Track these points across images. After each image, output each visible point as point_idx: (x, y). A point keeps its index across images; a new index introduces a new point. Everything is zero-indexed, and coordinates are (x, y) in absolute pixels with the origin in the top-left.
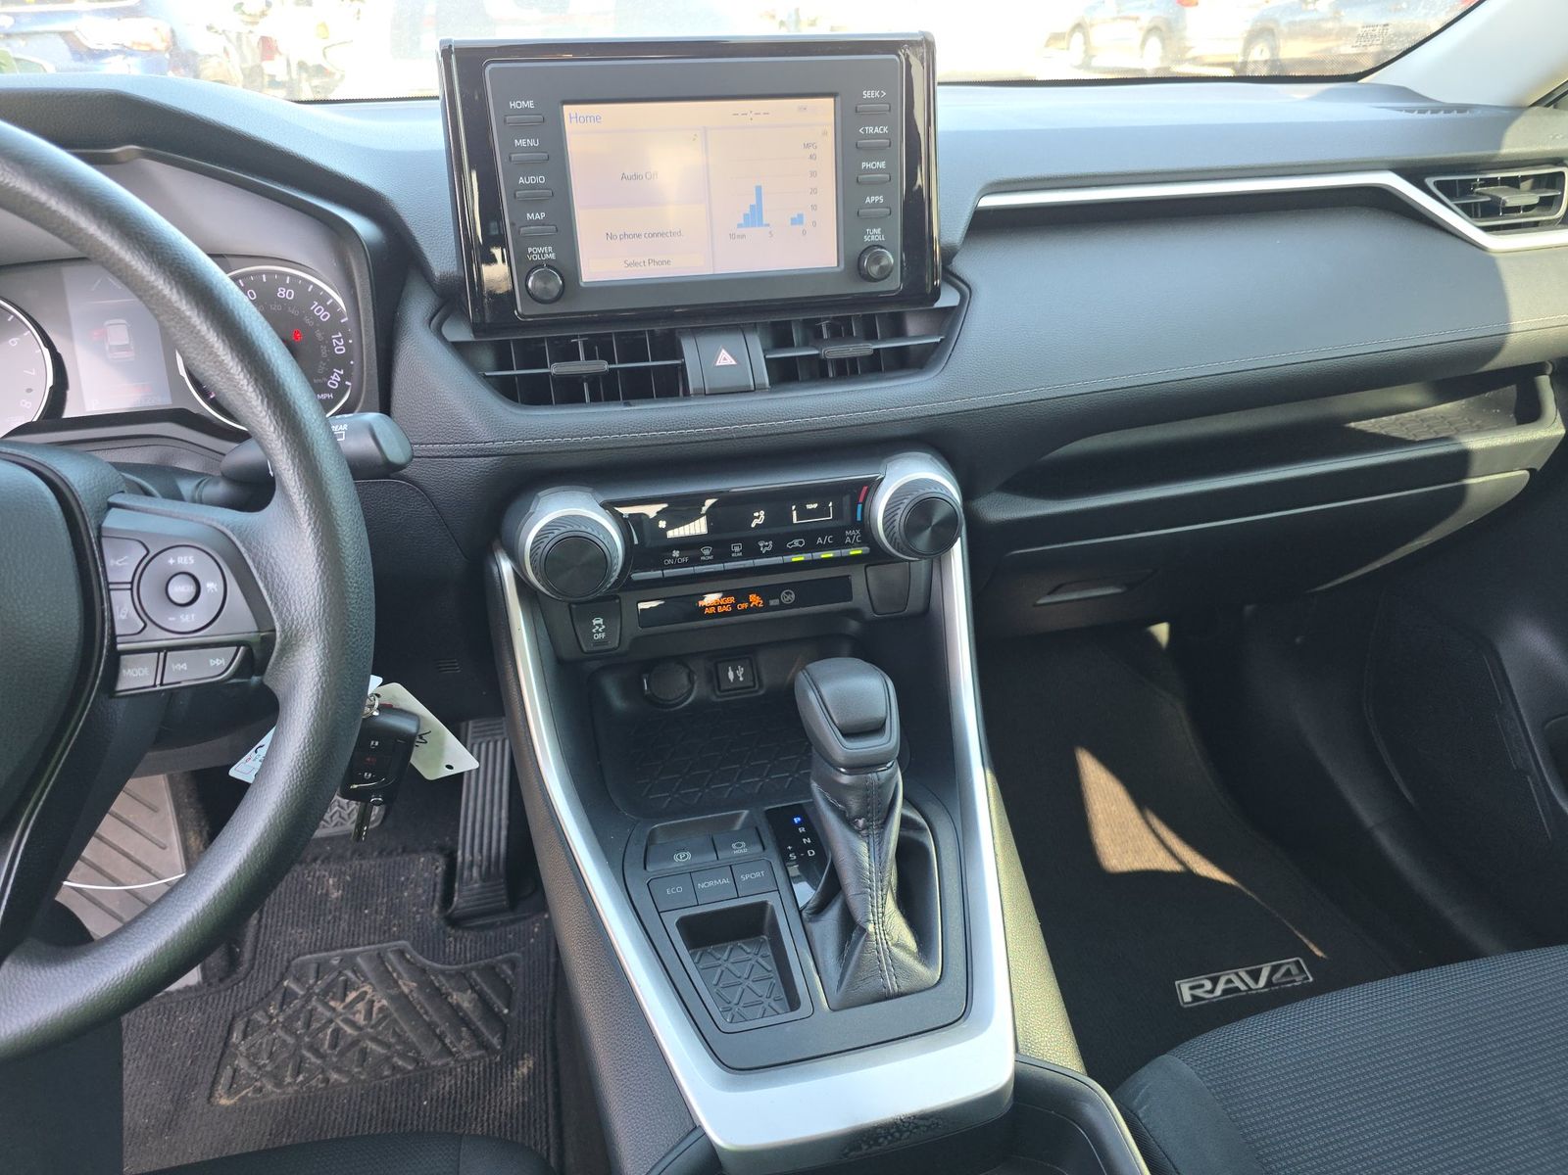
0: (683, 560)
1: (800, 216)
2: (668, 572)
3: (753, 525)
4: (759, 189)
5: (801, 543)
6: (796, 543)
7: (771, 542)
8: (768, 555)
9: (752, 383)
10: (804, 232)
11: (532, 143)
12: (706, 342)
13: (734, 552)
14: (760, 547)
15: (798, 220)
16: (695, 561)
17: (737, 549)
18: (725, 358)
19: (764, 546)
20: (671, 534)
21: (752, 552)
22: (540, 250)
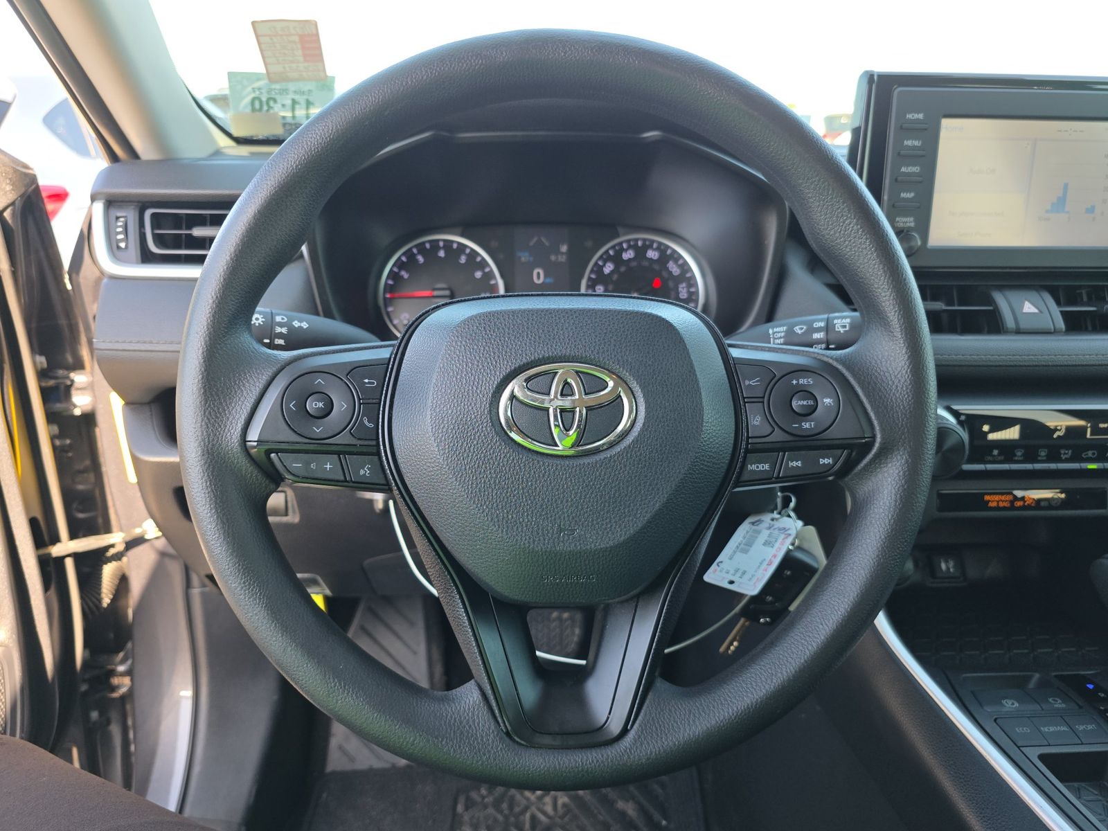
0: (1000, 458)
1: (1093, 208)
2: (990, 467)
3: (1055, 436)
4: (1066, 187)
5: (1094, 454)
6: (1090, 453)
7: (1070, 451)
8: (1067, 461)
9: (1052, 327)
10: (1094, 219)
11: (917, 143)
12: (1014, 296)
13: (1040, 456)
14: (1061, 454)
15: (1091, 210)
16: (1009, 460)
17: (1043, 453)
18: (1028, 308)
19: (1065, 454)
20: (992, 436)
21: (1054, 457)
22: (904, 219)
